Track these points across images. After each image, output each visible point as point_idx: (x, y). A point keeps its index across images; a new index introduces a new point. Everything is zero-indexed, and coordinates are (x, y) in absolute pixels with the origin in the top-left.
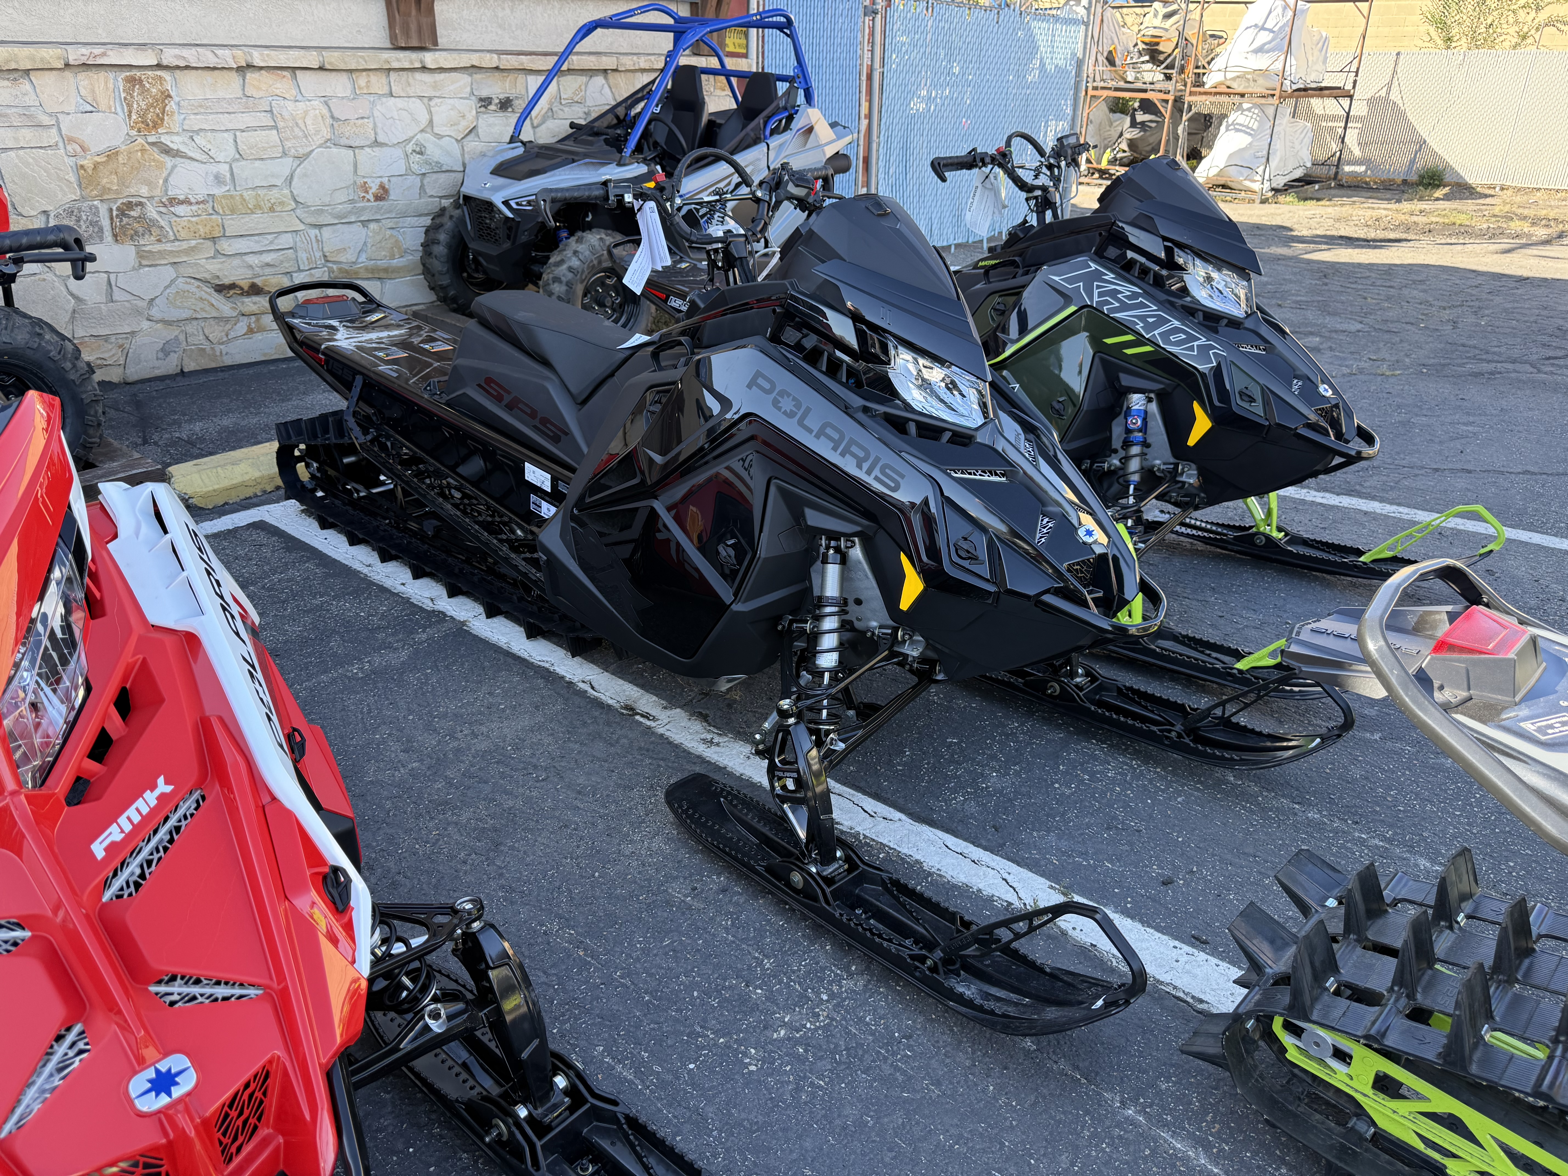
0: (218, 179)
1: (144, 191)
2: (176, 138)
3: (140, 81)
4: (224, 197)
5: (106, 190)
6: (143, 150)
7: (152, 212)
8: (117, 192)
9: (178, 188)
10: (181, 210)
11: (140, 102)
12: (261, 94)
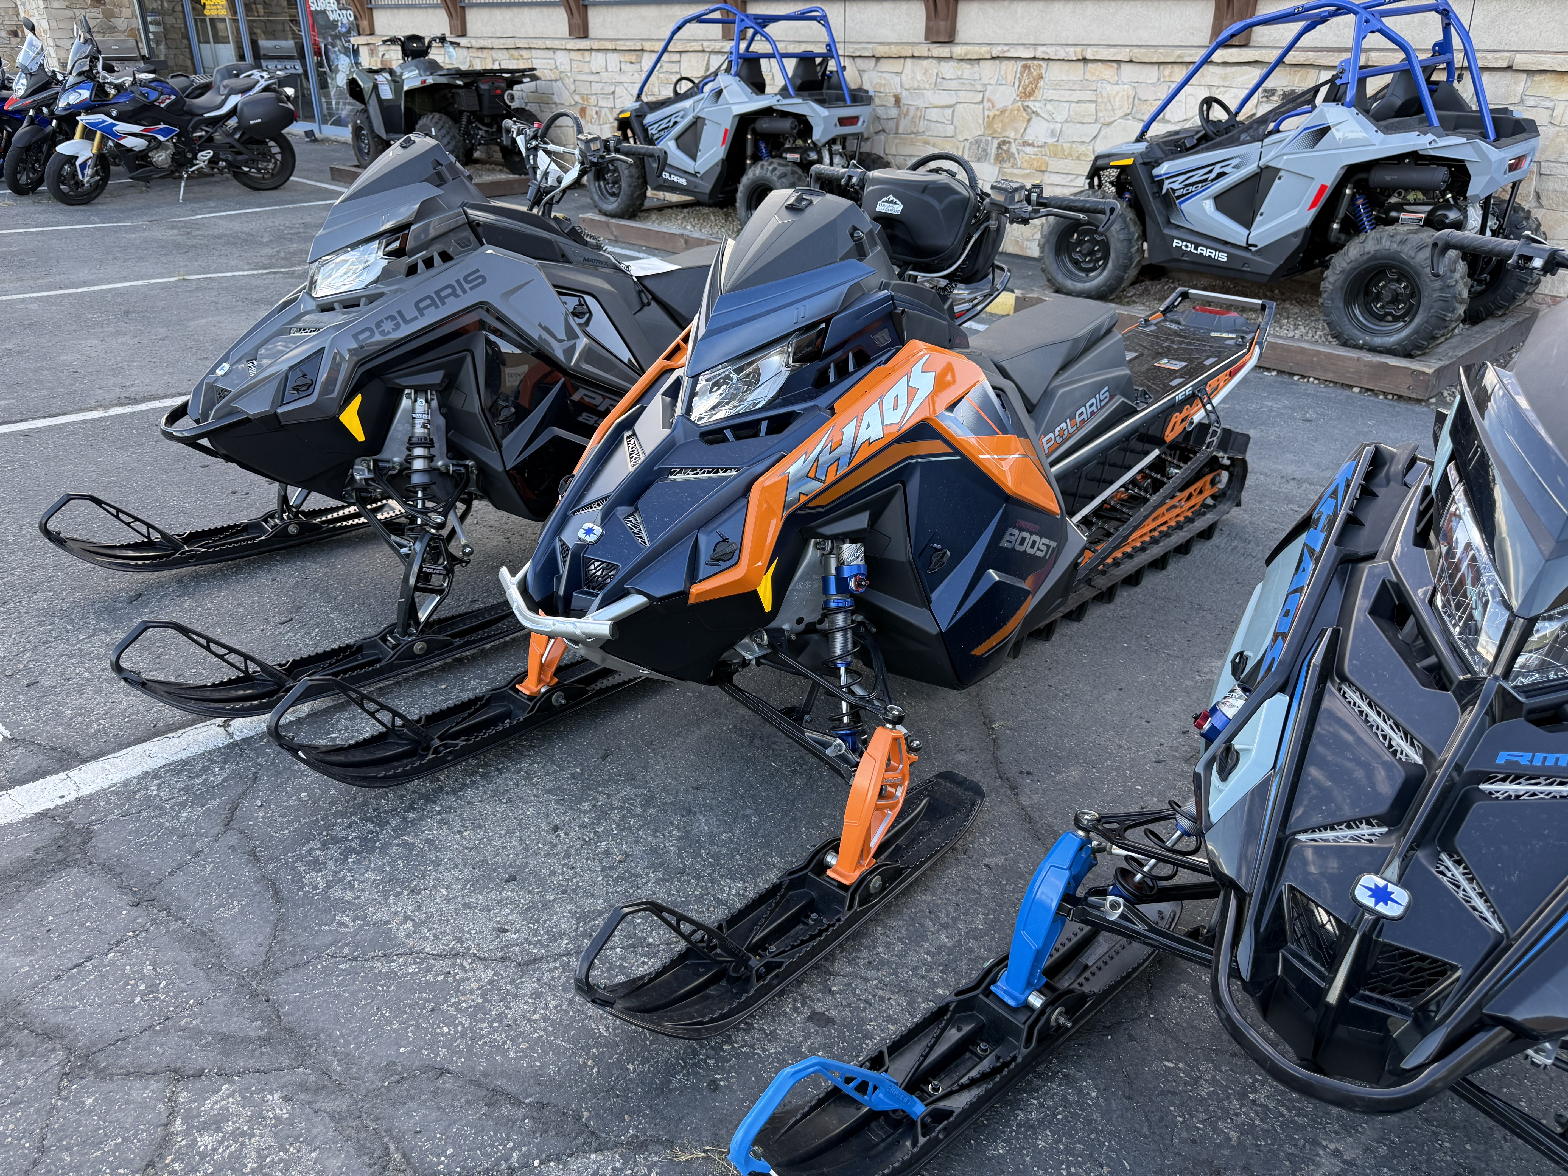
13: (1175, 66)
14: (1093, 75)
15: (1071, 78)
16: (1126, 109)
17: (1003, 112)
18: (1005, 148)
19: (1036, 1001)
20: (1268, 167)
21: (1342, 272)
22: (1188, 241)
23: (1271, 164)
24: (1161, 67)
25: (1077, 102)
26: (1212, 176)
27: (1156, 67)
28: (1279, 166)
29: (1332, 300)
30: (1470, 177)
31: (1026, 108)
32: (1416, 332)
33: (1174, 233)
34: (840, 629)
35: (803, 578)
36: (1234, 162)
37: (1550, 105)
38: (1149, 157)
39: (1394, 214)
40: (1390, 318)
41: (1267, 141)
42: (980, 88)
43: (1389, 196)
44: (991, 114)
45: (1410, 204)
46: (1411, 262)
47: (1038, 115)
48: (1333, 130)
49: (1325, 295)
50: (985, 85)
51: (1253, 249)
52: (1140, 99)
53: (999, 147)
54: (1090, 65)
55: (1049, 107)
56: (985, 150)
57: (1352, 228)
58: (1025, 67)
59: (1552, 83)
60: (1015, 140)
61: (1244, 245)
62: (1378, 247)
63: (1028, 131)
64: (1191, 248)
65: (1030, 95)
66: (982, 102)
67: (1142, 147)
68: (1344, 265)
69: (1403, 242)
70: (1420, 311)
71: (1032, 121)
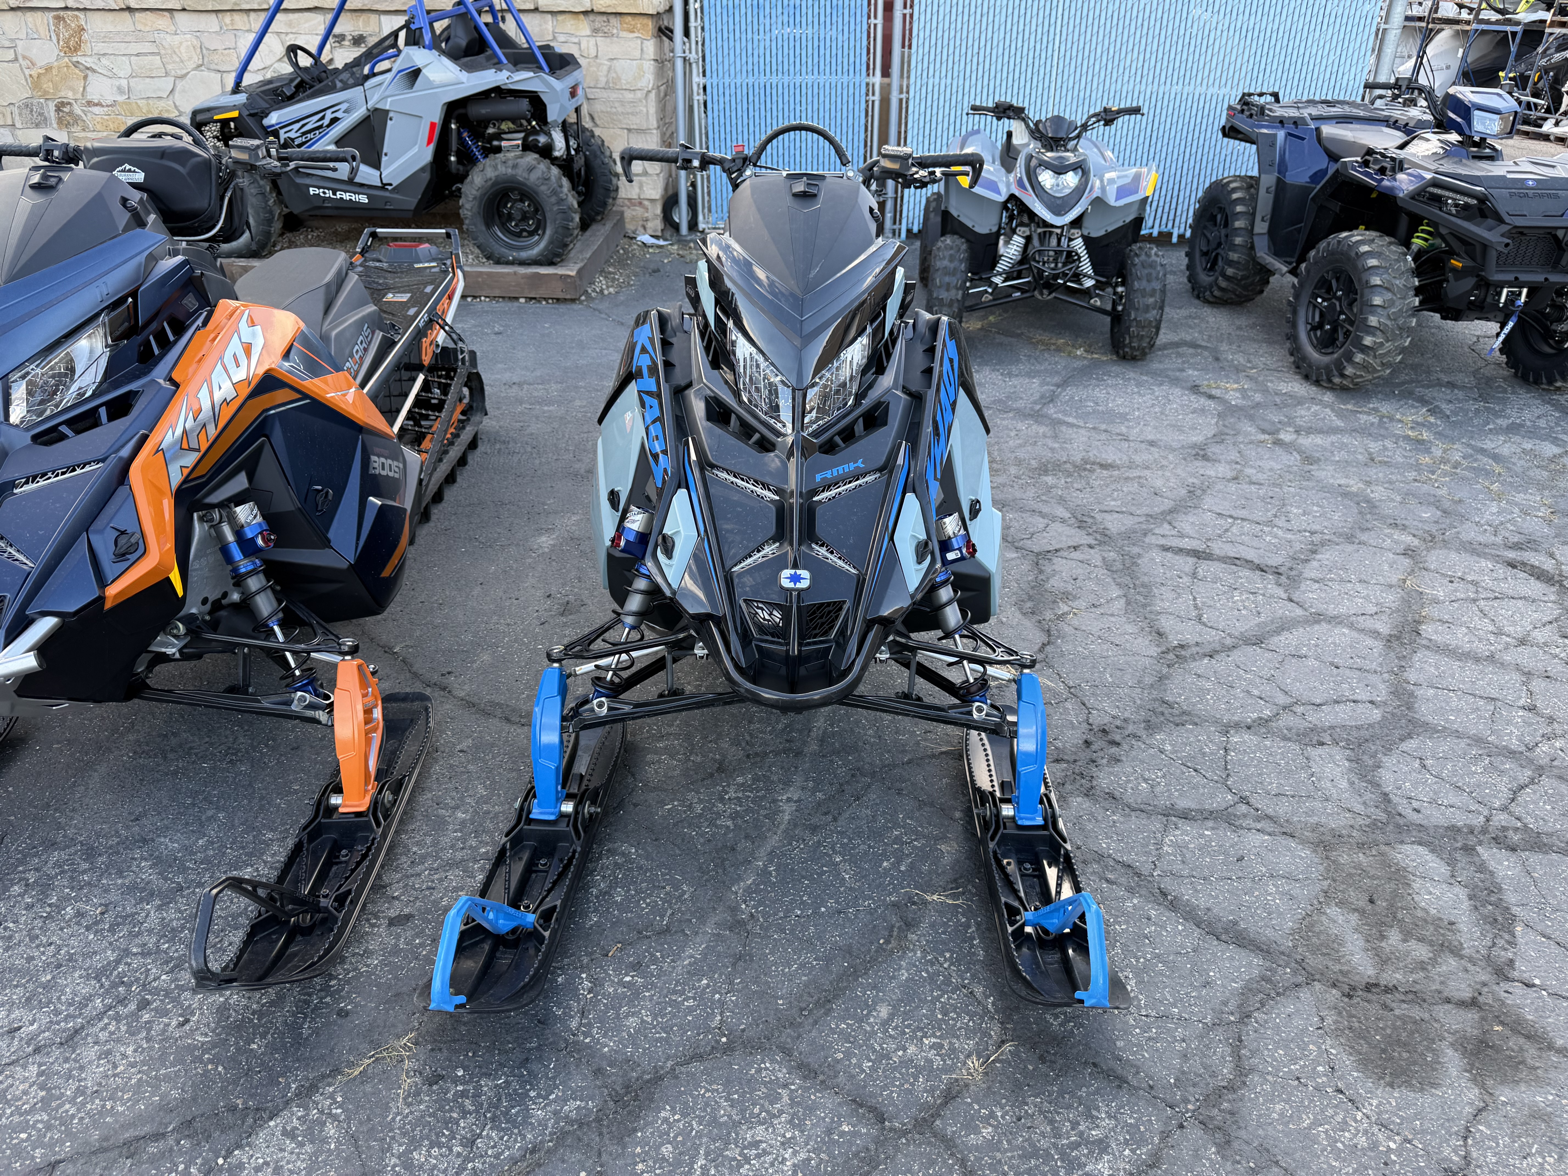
0: (120, 90)
1: (70, 94)
2: (88, 59)
3: (64, 19)
4: (124, 103)
5: (46, 92)
6: (67, 66)
7: (77, 110)
8: (54, 94)
9: (93, 94)
10: (96, 110)
11: (65, 34)
12: (148, 29)
13: (234, 14)
14: (146, 25)
15: (119, 28)
16: (196, 60)
17: (49, 69)
18: (66, 109)
19: (568, 807)
20: (376, 110)
21: (475, 198)
22: (324, 188)
23: (378, 106)
24: (220, 15)
25: (137, 55)
26: (326, 122)
27: (214, 16)
28: (387, 108)
29: (475, 225)
30: (544, 106)
31: (76, 64)
32: (551, 242)
33: (307, 181)
34: (258, 592)
35: (198, 556)
36: (344, 107)
37: (576, 40)
38: (253, 108)
39: (495, 143)
40: (525, 234)
41: (369, 84)
42: (7, 44)
43: (486, 127)
44: (34, 73)
45: (506, 133)
46: (528, 183)
47: (94, 71)
48: (424, 71)
49: (467, 222)
50: (12, 40)
51: (390, 188)
52: (208, 49)
53: (58, 109)
54: (138, 15)
55: (104, 61)
56: (41, 114)
57: (468, 160)
58: (58, 18)
59: (572, 22)
60: (76, 100)
61: (380, 185)
62: (496, 173)
63: (88, 89)
64: (329, 194)
65: (76, 50)
66: (16, 59)
67: (241, 98)
68: (474, 192)
69: (515, 166)
70: (548, 224)
71: (89, 78)
